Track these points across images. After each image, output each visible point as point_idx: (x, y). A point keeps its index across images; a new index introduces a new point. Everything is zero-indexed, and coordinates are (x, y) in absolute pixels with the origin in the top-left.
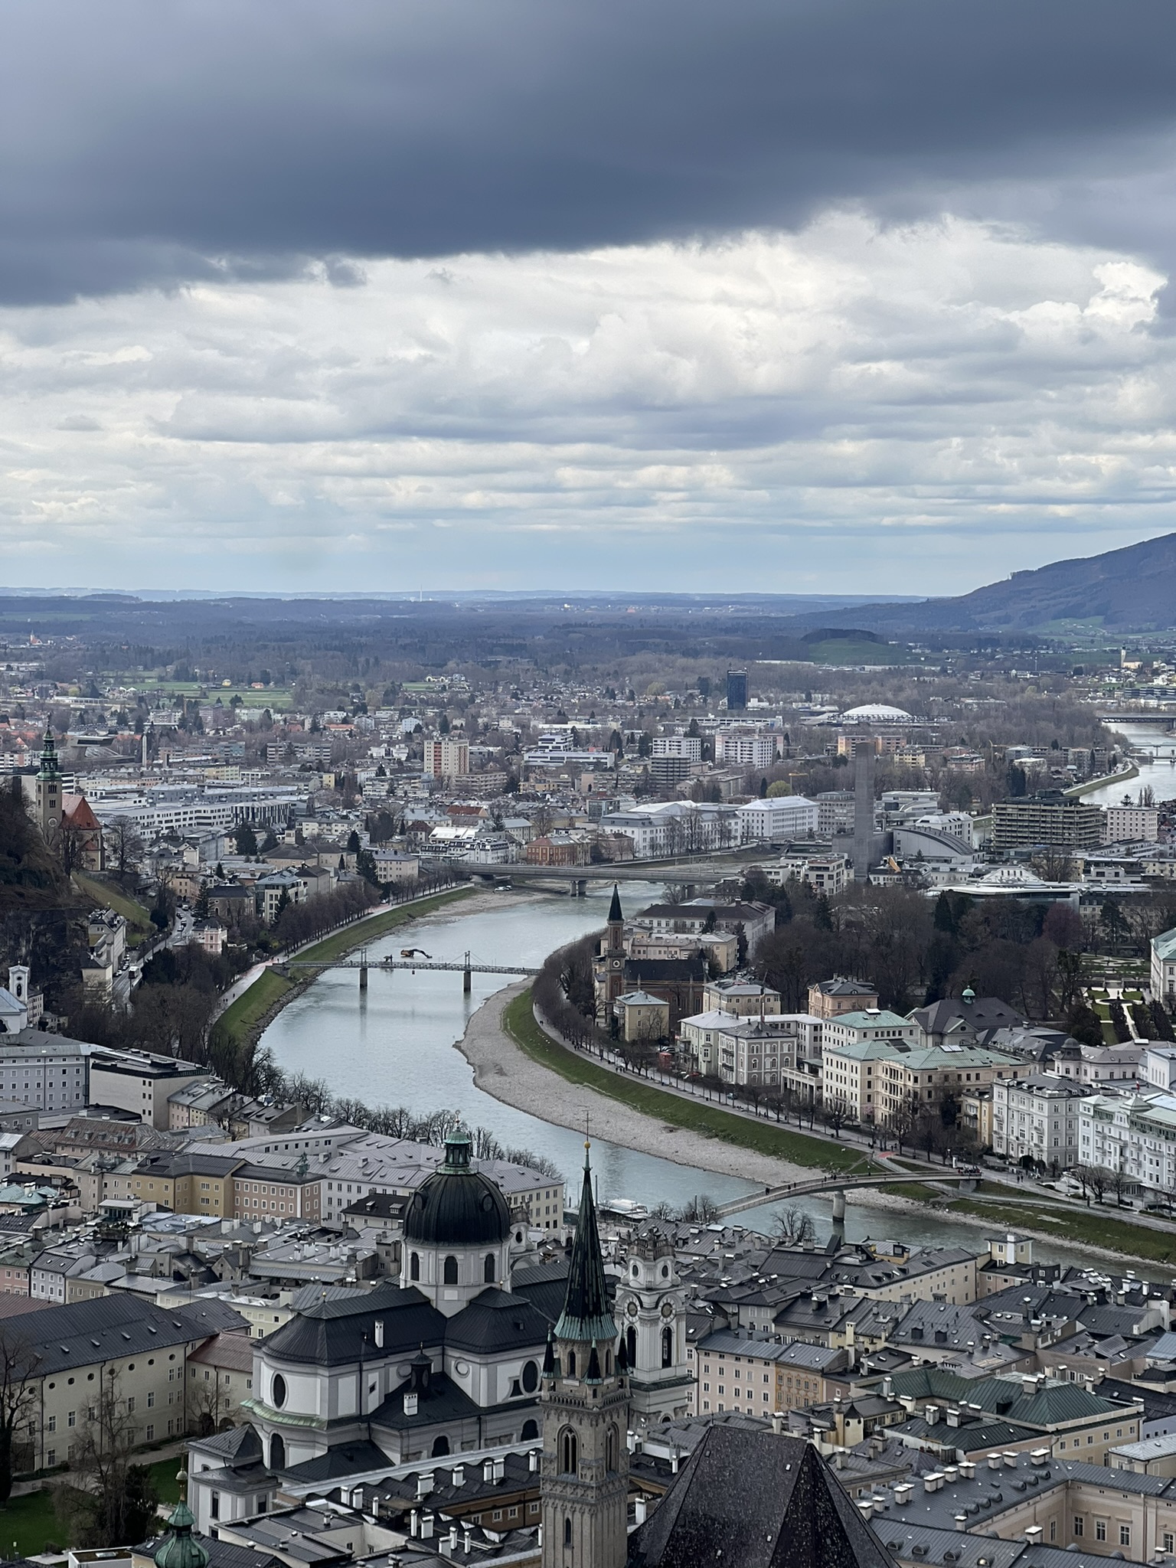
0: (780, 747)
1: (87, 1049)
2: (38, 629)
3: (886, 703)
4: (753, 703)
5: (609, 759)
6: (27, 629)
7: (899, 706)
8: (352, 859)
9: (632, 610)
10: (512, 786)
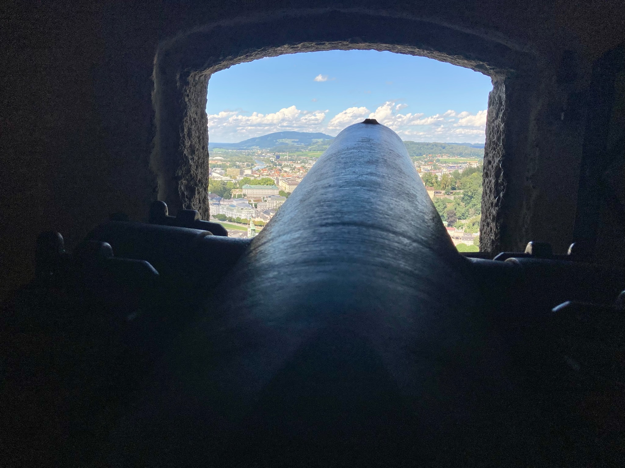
3: (220, 157)
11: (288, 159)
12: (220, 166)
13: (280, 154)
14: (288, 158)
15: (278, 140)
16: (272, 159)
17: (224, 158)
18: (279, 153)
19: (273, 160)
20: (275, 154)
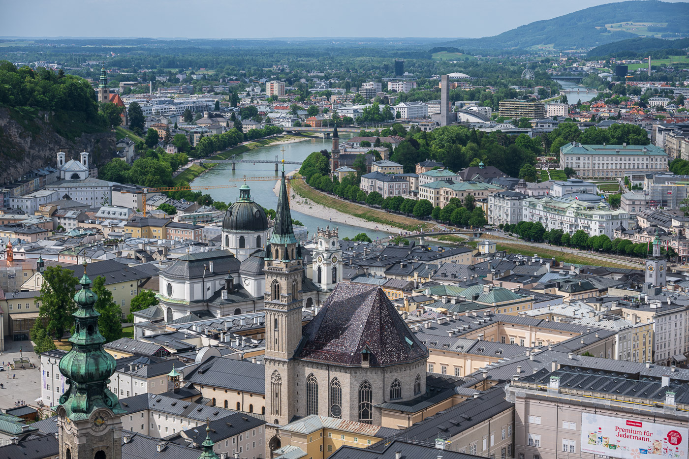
0: (415, 87)
1: (111, 184)
2: (115, 50)
3: (461, 72)
4: (406, 74)
5: (343, 91)
6: (110, 50)
7: (467, 74)
8: (232, 124)
9: (361, 43)
10: (302, 99)
11: (649, 75)
12: (472, 97)
13: (624, 62)
14: (652, 74)
15: (608, 26)
16: (606, 77)
17: (473, 75)
18: (620, 60)
19: (609, 79)
20: (608, 62)
